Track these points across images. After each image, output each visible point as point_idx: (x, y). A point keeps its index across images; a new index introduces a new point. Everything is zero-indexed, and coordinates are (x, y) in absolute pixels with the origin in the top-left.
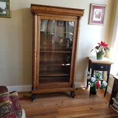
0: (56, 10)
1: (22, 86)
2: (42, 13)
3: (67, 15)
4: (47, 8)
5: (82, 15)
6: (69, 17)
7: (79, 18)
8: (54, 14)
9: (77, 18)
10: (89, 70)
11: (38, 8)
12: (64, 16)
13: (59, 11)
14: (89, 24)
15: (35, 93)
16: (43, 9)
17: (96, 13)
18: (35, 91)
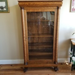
0: (38, 3)
1: (20, 60)
2: (28, 7)
3: (48, 7)
4: (31, 3)
5: (61, 5)
6: (49, 8)
8: (36, 7)
9: (57, 8)
10: (71, 50)
11: (23, 3)
12: (46, 8)
13: (40, 4)
14: (70, 11)
15: (26, 67)
16: (27, 3)
18: (27, 66)
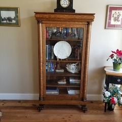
0: (61, 16)
5: (92, 20)
6: (77, 23)
7: (89, 24)
11: (41, 16)
14: (105, 28)
16: (47, 16)
17: (115, 16)
